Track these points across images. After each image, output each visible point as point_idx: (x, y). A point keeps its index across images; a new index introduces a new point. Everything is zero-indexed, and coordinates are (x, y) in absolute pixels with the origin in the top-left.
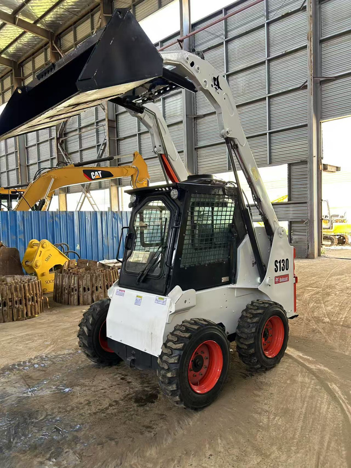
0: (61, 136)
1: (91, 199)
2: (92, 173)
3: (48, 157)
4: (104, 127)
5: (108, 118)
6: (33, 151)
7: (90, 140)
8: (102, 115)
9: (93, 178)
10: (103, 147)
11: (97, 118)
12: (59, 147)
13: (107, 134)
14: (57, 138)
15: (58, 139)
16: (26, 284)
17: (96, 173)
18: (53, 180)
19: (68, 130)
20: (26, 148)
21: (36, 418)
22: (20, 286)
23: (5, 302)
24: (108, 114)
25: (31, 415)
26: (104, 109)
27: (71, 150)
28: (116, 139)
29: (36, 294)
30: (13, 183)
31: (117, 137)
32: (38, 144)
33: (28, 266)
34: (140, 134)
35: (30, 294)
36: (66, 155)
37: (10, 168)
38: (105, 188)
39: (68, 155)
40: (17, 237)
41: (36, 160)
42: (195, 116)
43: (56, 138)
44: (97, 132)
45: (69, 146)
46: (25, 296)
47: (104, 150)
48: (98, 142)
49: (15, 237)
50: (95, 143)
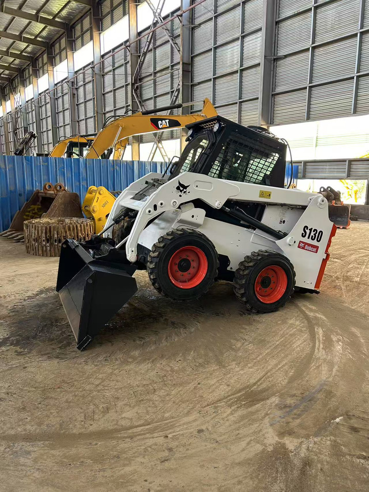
0: (136, 82)
1: (162, 150)
2: (160, 122)
3: (123, 104)
4: (179, 71)
5: (182, 61)
6: (109, 97)
7: (164, 86)
8: (178, 58)
9: (160, 127)
10: (177, 93)
11: (172, 61)
12: (134, 94)
13: (181, 79)
14: (132, 83)
15: (133, 85)
16: (79, 225)
17: (163, 121)
18: (120, 128)
19: (143, 75)
20: (103, 94)
21: (60, 323)
22: (73, 226)
23: (60, 240)
24: (183, 57)
25: (57, 321)
26: (179, 51)
27: (145, 97)
28: (190, 84)
29: (88, 234)
30: (91, 131)
31: (192, 82)
32: (115, 90)
33: (87, 211)
34: (215, 79)
35: (82, 234)
36: (140, 102)
37: (88, 116)
38: (177, 138)
39: (142, 102)
40: (80, 183)
41: (112, 108)
42: (275, 57)
43: (130, 84)
44: (172, 76)
45: (144, 92)
46: (77, 236)
47: (177, 97)
48: (172, 88)
49: (78, 183)
50: (168, 89)
